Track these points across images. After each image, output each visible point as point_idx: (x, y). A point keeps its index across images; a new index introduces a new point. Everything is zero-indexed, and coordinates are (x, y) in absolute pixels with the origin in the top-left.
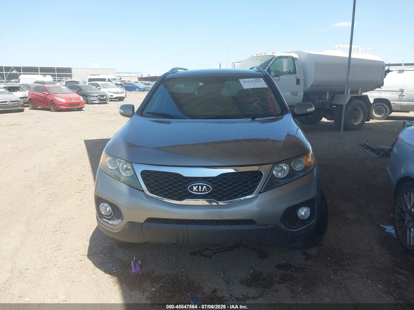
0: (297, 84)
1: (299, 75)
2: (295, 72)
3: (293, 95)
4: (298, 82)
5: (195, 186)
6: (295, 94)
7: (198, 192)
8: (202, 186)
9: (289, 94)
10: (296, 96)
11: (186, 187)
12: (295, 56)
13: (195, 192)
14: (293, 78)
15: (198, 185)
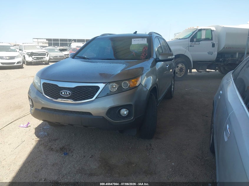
0: (212, 47)
1: (214, 41)
2: (212, 39)
3: (209, 54)
4: (213, 45)
5: (63, 92)
6: (210, 53)
7: (65, 95)
8: (67, 92)
9: (206, 53)
10: (211, 54)
11: (59, 93)
12: (213, 28)
13: (63, 95)
14: (209, 43)
15: (65, 92)
